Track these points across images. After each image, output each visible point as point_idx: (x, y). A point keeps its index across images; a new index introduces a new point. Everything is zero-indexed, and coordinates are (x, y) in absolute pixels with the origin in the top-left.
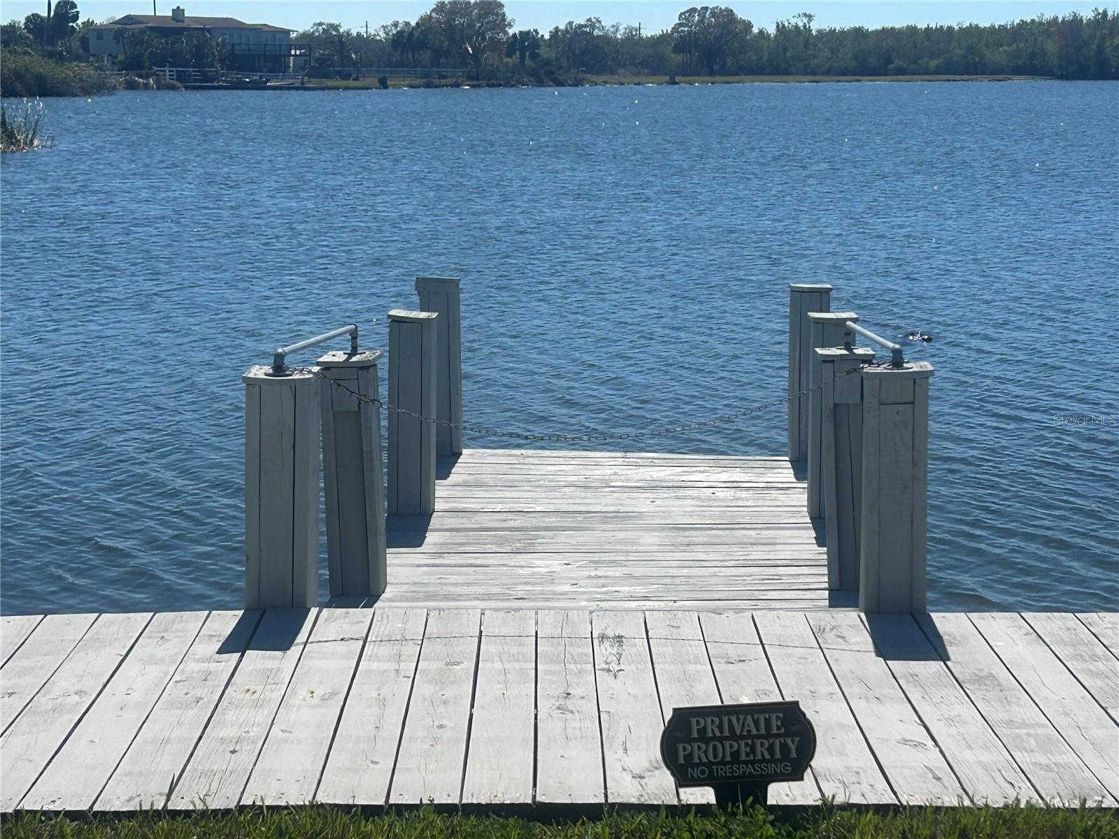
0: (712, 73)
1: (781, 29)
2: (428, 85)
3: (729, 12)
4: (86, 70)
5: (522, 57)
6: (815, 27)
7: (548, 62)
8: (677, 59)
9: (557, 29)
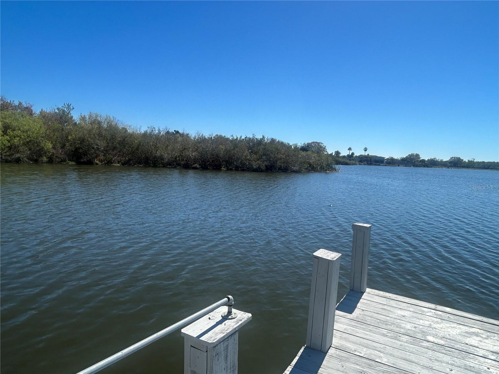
0: (455, 167)
1: (469, 161)
2: (406, 166)
3: (459, 158)
4: (354, 162)
5: (422, 163)
6: (475, 161)
7: (427, 164)
8: (449, 164)
9: (429, 159)
